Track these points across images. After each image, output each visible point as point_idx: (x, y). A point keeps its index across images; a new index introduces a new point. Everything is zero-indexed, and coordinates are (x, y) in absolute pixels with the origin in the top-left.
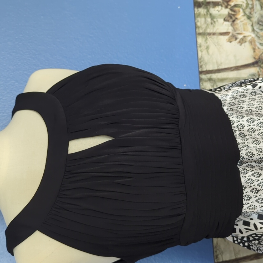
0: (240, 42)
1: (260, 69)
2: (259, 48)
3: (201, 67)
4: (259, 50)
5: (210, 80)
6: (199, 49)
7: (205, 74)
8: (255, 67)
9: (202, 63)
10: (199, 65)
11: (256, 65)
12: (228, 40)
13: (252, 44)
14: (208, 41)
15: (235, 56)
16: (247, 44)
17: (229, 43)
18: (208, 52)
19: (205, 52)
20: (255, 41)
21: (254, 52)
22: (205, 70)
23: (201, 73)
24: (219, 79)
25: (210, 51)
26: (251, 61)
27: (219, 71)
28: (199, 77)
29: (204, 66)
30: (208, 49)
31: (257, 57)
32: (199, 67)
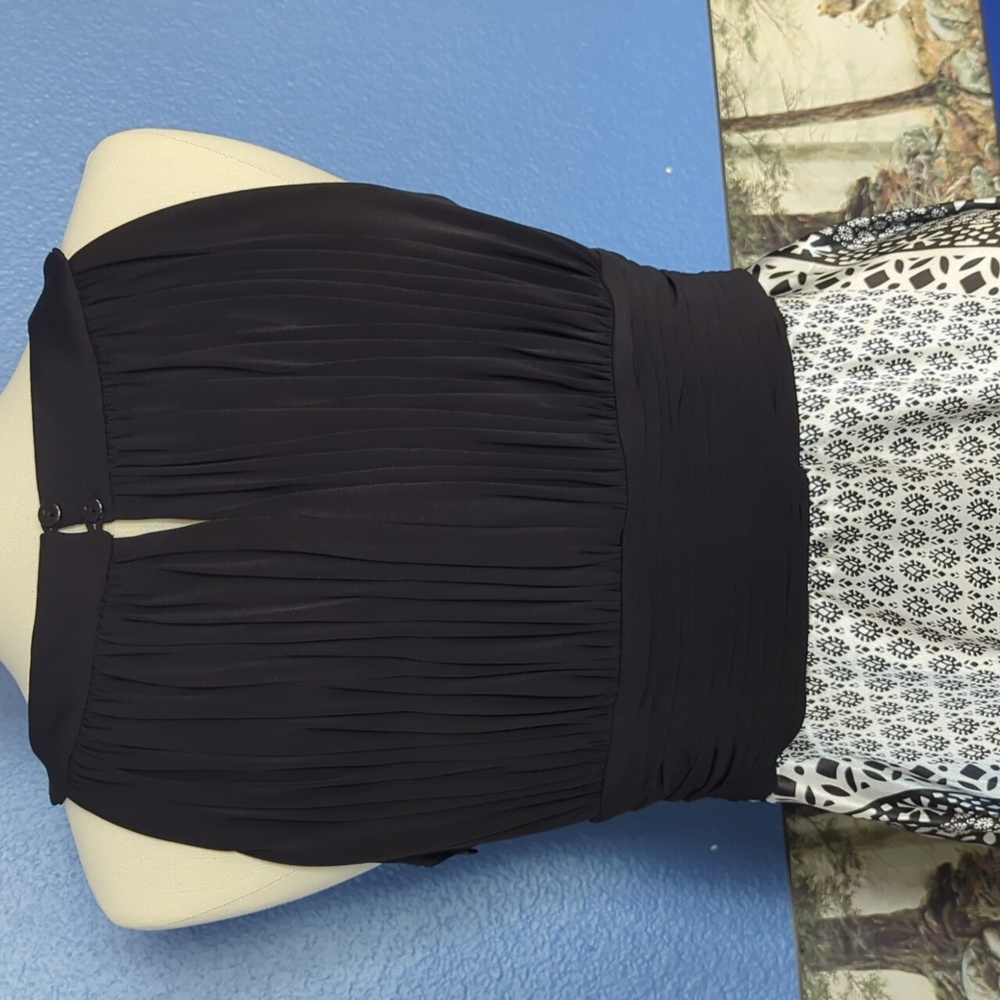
0: (867, 15)
1: (941, 113)
2: (938, 38)
3: (727, 104)
4: (938, 44)
5: (760, 150)
6: (718, 40)
7: (741, 131)
8: (922, 104)
9: (731, 90)
10: (721, 98)
11: (927, 99)
12: (823, 8)
13: (912, 23)
14: (750, 12)
15: (850, 66)
16: (895, 23)
17: (826, 17)
18: (750, 49)
19: (739, 50)
20: (922, 13)
21: (921, 49)
22: (740, 114)
23: (726, 125)
24: (792, 148)
25: (759, 46)
26: (909, 83)
27: (793, 118)
28: (721, 140)
29: (736, 102)
30: (754, 40)
31: (931, 70)
32: (721, 105)
